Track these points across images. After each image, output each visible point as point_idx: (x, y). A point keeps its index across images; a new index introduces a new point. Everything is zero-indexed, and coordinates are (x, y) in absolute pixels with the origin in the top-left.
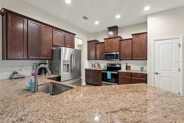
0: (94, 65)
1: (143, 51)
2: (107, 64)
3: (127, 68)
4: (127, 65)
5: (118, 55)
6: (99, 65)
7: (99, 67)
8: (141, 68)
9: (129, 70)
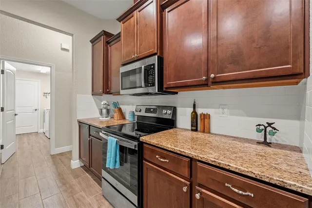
0: (104, 111)
3: (197, 121)
4: (195, 112)
5: (154, 68)
7: (117, 115)
8: (259, 125)
9: (204, 132)
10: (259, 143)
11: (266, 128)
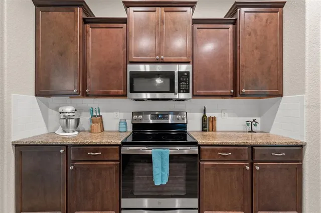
1: (270, 68)
2: (133, 113)
3: (207, 124)
4: (204, 116)
5: (188, 76)
6: (98, 120)
7: (97, 126)
8: (248, 121)
9: (213, 131)
10: (249, 132)
11: (252, 123)
